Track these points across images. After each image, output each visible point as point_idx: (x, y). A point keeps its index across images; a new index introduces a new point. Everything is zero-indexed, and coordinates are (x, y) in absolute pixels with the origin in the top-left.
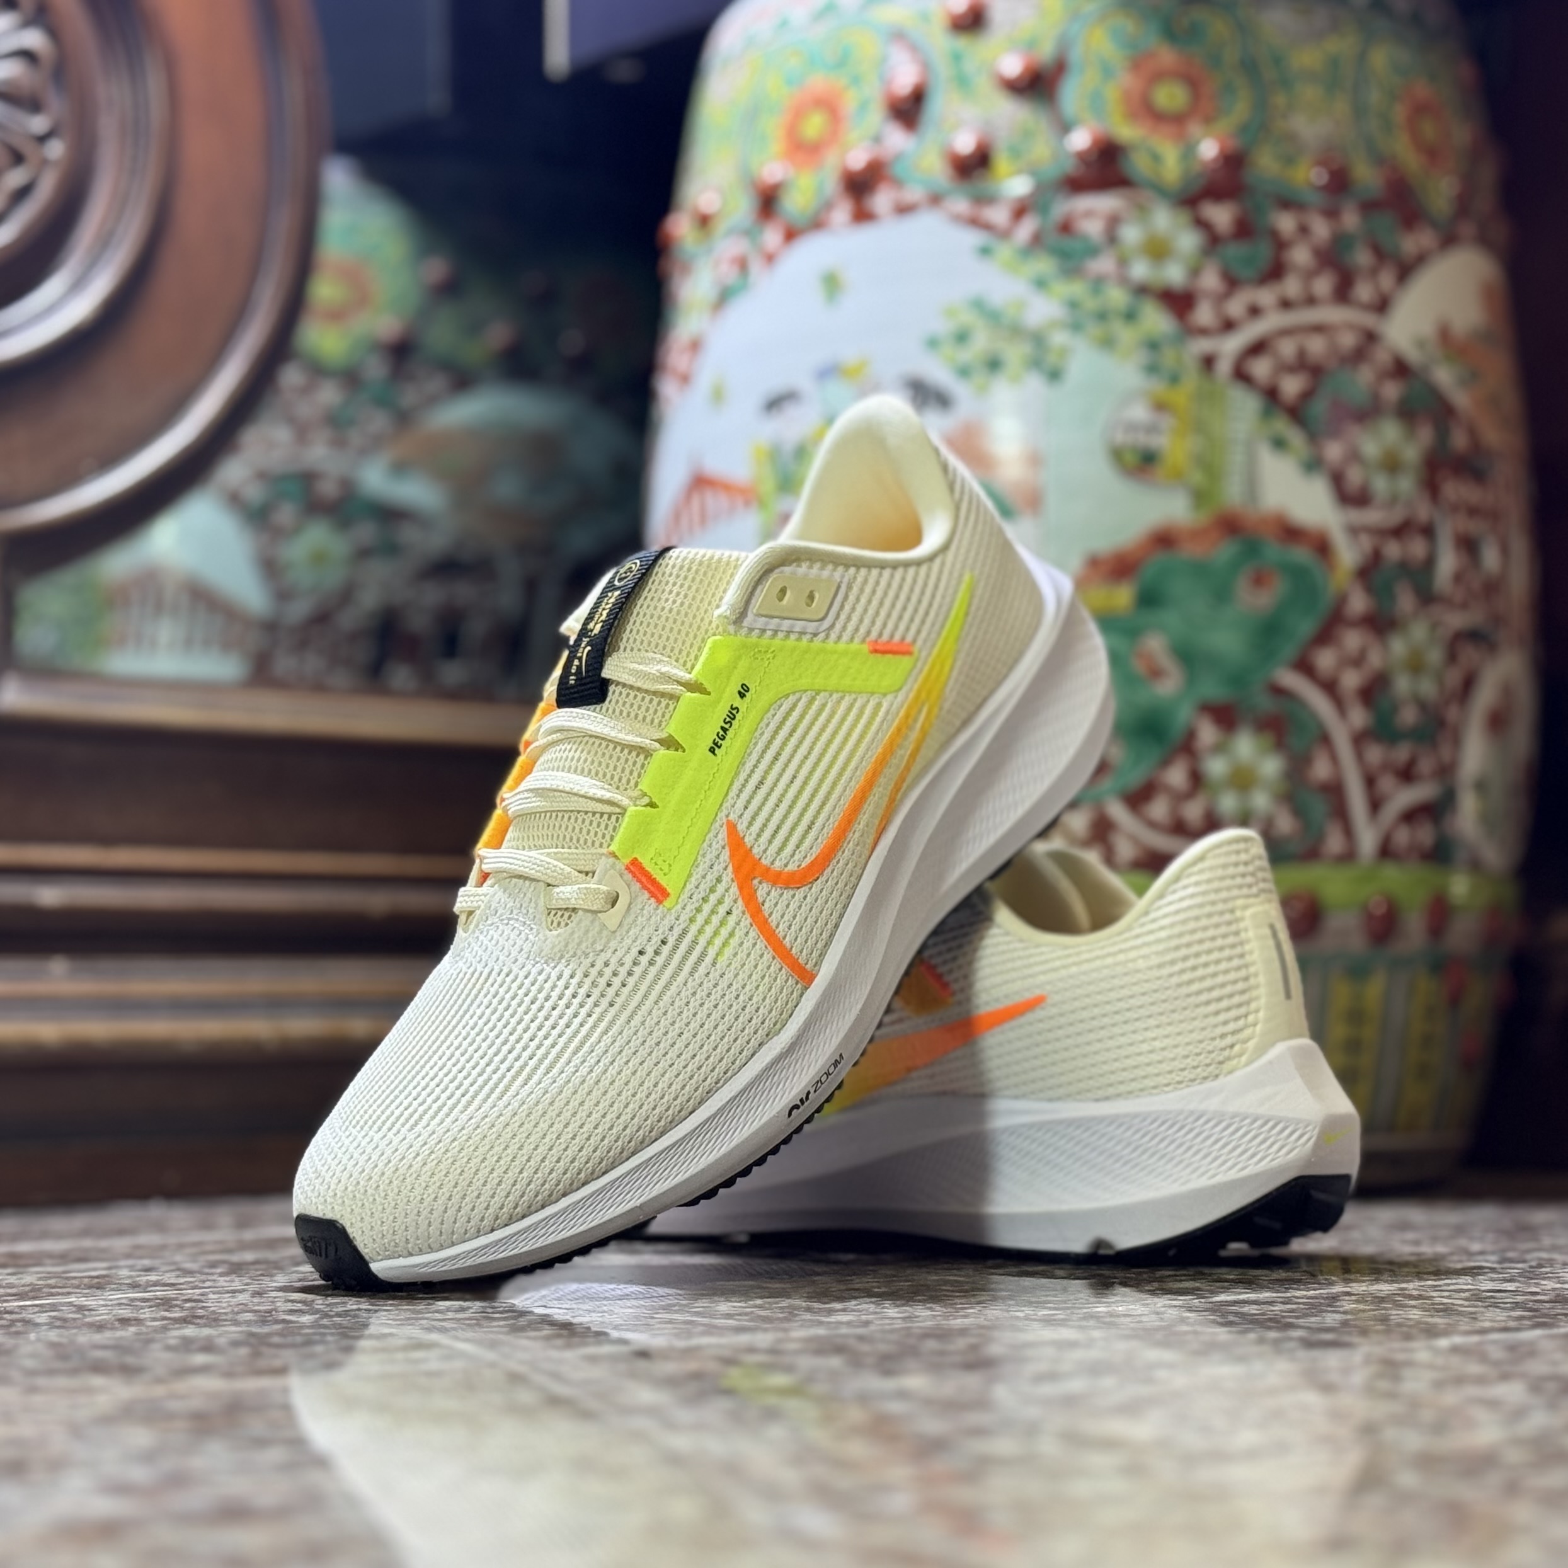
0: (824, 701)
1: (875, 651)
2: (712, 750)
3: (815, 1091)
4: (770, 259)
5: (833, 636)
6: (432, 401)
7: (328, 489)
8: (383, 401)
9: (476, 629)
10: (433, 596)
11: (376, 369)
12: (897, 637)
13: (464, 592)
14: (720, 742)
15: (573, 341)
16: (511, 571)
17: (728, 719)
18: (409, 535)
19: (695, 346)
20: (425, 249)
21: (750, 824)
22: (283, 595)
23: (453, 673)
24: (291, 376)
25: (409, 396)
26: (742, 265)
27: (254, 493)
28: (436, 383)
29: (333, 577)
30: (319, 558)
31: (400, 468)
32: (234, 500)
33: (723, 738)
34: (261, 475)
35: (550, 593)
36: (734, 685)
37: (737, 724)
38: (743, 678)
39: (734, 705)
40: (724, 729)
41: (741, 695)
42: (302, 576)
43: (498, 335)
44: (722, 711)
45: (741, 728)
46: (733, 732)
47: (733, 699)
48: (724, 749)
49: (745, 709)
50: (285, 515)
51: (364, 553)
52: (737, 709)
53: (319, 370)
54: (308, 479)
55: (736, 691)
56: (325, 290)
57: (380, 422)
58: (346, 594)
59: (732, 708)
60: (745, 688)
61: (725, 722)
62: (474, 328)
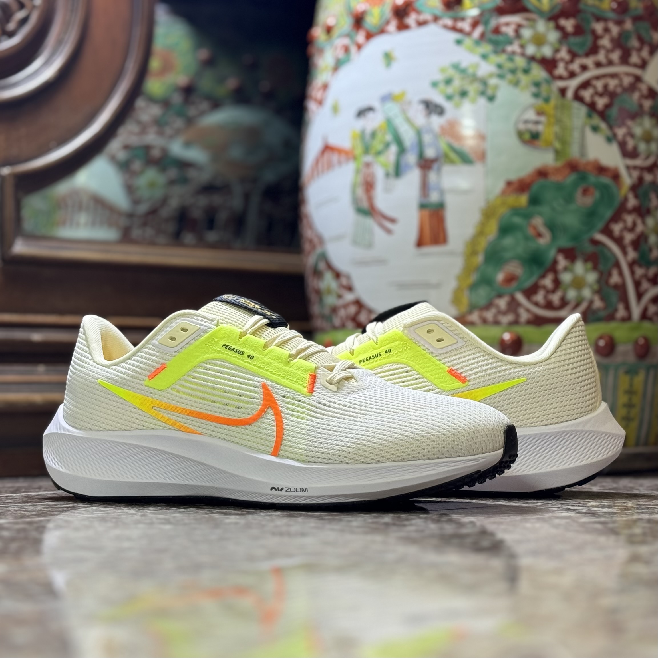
0: (414, 374)
1: (450, 372)
4: (359, 47)
5: (439, 357)
6: (202, 113)
7: (156, 153)
8: (180, 114)
9: (222, 216)
10: (203, 201)
11: (177, 99)
12: (463, 375)
13: (217, 199)
14: (365, 360)
15: (265, 85)
16: (238, 190)
17: (375, 356)
18: (192, 173)
19: (325, 87)
20: (199, 45)
22: (136, 202)
23: (212, 236)
24: (140, 103)
25: (192, 111)
26: (347, 49)
27: (122, 155)
28: (204, 105)
29: (158, 193)
30: (152, 185)
31: (188, 144)
32: (113, 159)
33: (367, 360)
34: (126, 147)
35: (256, 200)
36: (387, 348)
37: (376, 359)
38: (392, 347)
39: (381, 353)
40: (370, 358)
41: (386, 352)
42: (144, 193)
43: (232, 83)
44: (376, 352)
45: (376, 361)
46: (371, 361)
47: (382, 351)
48: (364, 363)
49: (383, 357)
50: (137, 165)
51: (172, 183)
52: (381, 355)
53: (152, 100)
54: (147, 148)
55: (386, 349)
56: (155, 64)
57: (179, 123)
58: (164, 201)
59: (379, 354)
60: (390, 351)
61: (373, 356)
62: (221, 80)
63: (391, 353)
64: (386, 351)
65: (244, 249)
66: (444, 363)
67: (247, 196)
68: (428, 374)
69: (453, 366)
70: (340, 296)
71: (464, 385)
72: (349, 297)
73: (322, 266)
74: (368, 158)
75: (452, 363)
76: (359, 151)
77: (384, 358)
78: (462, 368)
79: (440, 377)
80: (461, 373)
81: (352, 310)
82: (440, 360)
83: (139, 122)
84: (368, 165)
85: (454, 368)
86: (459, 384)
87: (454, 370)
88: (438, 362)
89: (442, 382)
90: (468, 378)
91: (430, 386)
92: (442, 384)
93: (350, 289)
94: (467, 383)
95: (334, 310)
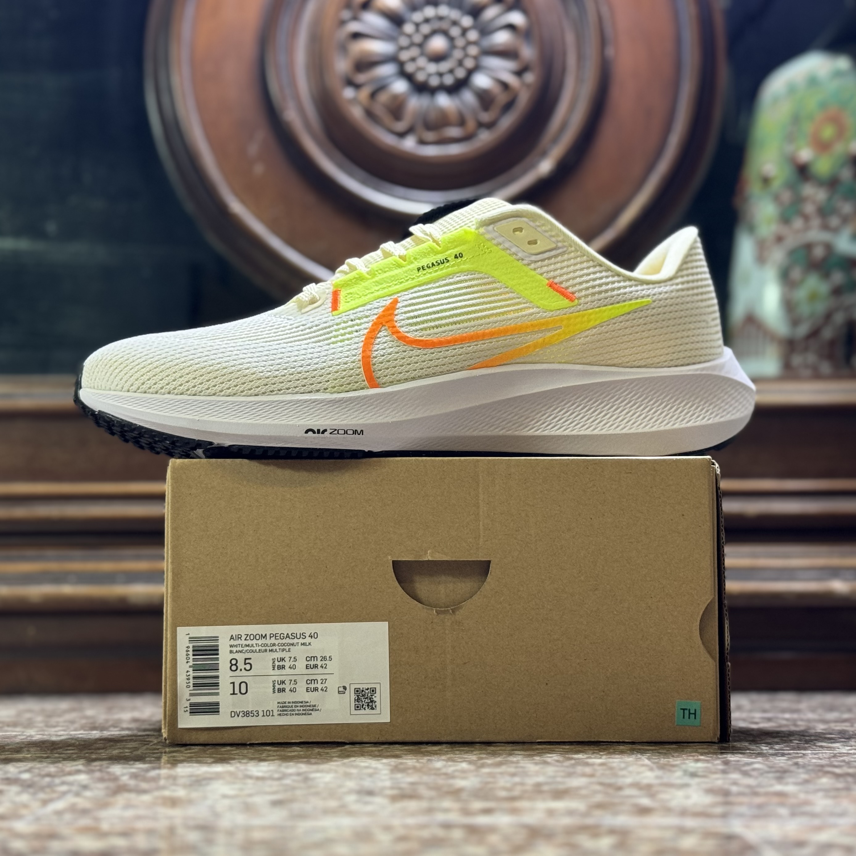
0: (498, 287)
1: (550, 286)
2: (419, 269)
3: (331, 433)
5: (533, 266)
11: (847, 174)
12: (571, 290)
14: (426, 268)
17: (439, 262)
21: (406, 306)
22: (795, 322)
29: (821, 308)
30: (813, 297)
33: (429, 267)
36: (456, 251)
37: (442, 266)
38: (464, 251)
39: (448, 259)
40: (433, 264)
41: (456, 257)
42: (805, 309)
44: (440, 257)
45: (442, 269)
46: (436, 268)
47: (450, 256)
48: (425, 272)
49: (452, 263)
50: (796, 273)
51: (837, 292)
52: (448, 261)
54: (809, 247)
55: (455, 254)
57: (848, 208)
58: (830, 316)
59: (446, 259)
60: (461, 255)
61: (436, 262)
63: (463, 259)
64: (456, 255)
66: (541, 274)
68: (521, 288)
69: (554, 277)
71: (572, 304)
75: (552, 274)
77: (453, 266)
78: (567, 280)
79: (539, 293)
80: (567, 288)
82: (535, 269)
85: (557, 280)
86: (565, 302)
87: (556, 284)
88: (533, 273)
89: (541, 299)
90: (577, 295)
91: (524, 303)
92: (541, 302)
94: (576, 301)
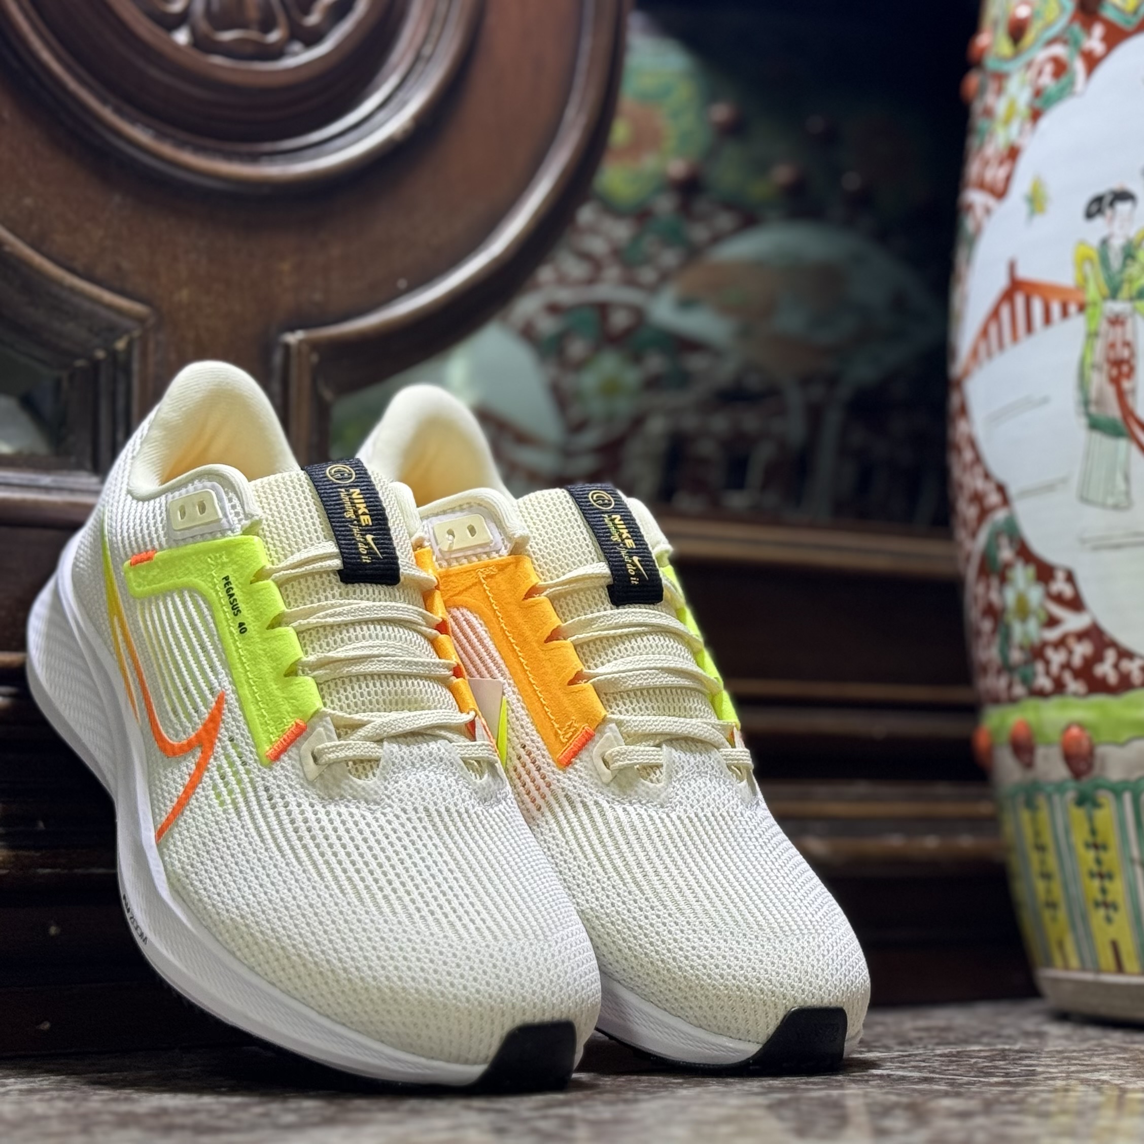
4: (1092, 62)
6: (717, 239)
7: (620, 320)
8: (673, 237)
9: (763, 454)
10: (720, 423)
11: (665, 205)
13: (751, 421)
15: (852, 181)
16: (795, 398)
18: (696, 363)
19: (1013, 153)
20: (711, 97)
23: (737, 501)
24: (586, 214)
25: (699, 233)
27: (547, 325)
28: (725, 221)
29: (624, 406)
30: (610, 389)
31: (686, 303)
32: (528, 334)
34: (554, 309)
35: (833, 418)
42: (595, 406)
43: (782, 174)
50: (578, 347)
51: (653, 384)
53: (610, 208)
54: (603, 309)
56: (620, 132)
57: (669, 258)
58: (638, 422)
62: (761, 168)
65: (812, 526)
67: (815, 414)
70: (1052, 622)
72: (1073, 622)
73: (1006, 554)
74: (1118, 307)
76: (1092, 293)
81: (1082, 650)
83: (585, 256)
84: (1116, 321)
93: (1076, 604)
95: (1037, 653)
